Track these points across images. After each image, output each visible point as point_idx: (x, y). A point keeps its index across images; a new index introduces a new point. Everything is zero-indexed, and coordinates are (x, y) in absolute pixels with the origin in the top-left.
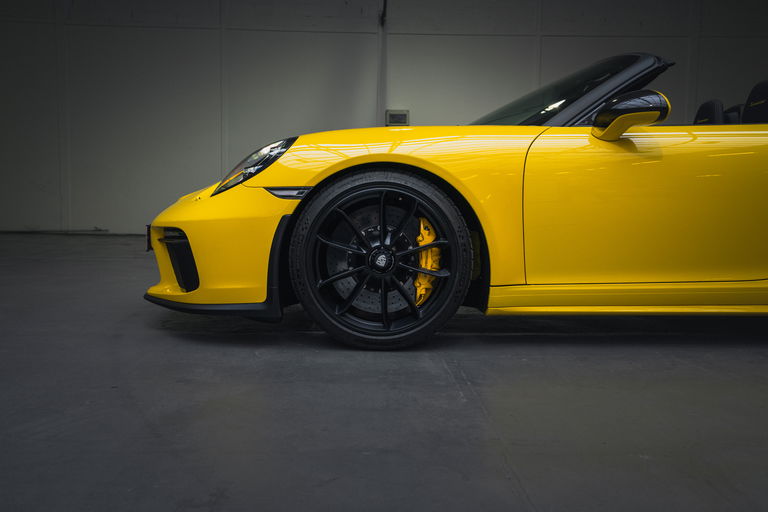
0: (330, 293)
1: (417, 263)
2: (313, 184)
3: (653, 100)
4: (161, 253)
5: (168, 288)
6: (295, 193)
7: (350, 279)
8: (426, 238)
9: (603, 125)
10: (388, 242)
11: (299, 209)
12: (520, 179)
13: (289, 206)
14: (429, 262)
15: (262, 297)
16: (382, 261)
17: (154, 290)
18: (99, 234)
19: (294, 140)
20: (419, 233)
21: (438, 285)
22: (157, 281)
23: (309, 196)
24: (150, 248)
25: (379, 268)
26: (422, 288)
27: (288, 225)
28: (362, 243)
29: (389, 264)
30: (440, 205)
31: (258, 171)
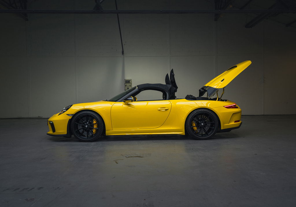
0: (78, 132)
1: (93, 127)
2: (74, 114)
3: (131, 98)
4: (49, 125)
5: (51, 132)
6: (71, 115)
7: (82, 130)
8: (95, 122)
9: (124, 102)
10: (88, 123)
11: (72, 118)
12: (110, 112)
13: (70, 117)
14: (95, 127)
15: (66, 133)
16: (86, 126)
17: (48, 133)
18: (39, 118)
19: (71, 106)
20: (93, 122)
21: (97, 130)
22: (49, 131)
23: (74, 116)
24: (48, 125)
25: (86, 128)
26: (94, 131)
27: (70, 121)
28: (83, 124)
29: (88, 127)
30: (96, 116)
31: (66, 111)
